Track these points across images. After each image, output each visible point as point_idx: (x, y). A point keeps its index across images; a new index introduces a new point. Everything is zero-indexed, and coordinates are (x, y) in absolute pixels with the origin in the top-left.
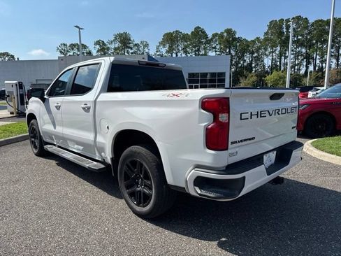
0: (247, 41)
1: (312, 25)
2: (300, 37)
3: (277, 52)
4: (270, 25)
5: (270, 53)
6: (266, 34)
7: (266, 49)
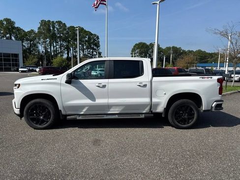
0: (24, 31)
1: (69, 28)
2: (62, 35)
3: (48, 42)
4: (42, 23)
5: (43, 42)
6: (39, 28)
7: (39, 39)
